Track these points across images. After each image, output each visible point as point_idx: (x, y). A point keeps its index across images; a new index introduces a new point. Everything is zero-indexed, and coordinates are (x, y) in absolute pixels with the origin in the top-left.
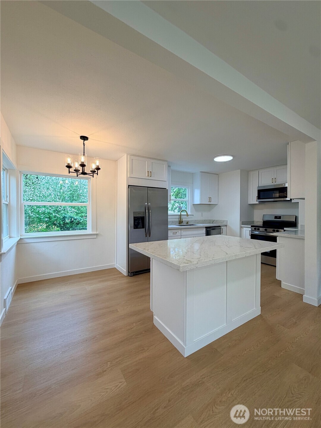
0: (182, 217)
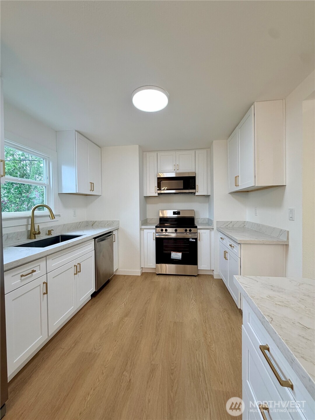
0: (37, 220)
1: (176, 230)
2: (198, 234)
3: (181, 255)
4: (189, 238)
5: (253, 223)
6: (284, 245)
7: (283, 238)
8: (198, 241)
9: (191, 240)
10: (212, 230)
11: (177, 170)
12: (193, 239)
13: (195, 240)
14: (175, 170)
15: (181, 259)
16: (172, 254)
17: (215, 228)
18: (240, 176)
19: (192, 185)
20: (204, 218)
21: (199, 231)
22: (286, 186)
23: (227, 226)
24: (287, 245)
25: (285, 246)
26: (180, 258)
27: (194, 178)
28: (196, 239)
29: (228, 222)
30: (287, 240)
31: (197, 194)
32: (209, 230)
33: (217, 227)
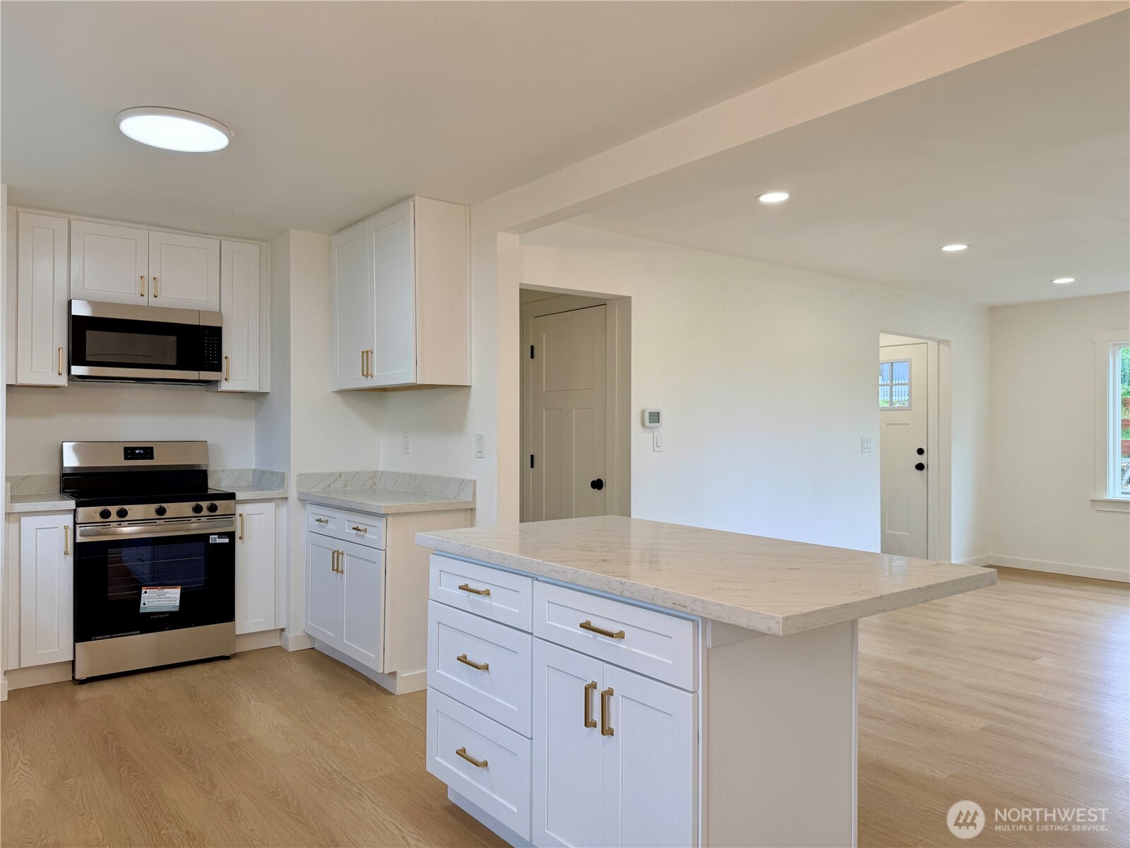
1: (161, 511)
2: (238, 518)
3: (178, 596)
4: (207, 536)
5: (399, 474)
6: (467, 509)
7: (466, 497)
8: (238, 542)
9: (214, 539)
10: (280, 502)
11: (151, 297)
12: (221, 535)
13: (227, 541)
14: (146, 296)
15: (177, 609)
16: (143, 595)
17: (293, 493)
18: (375, 352)
19: (208, 357)
20: (241, 470)
21: (240, 509)
22: (472, 389)
23: (329, 486)
24: (472, 510)
25: (469, 512)
26: (174, 607)
27: (215, 334)
28: (231, 535)
29: (331, 475)
30: (473, 499)
31: (225, 386)
32: (273, 504)
33: (298, 492)
